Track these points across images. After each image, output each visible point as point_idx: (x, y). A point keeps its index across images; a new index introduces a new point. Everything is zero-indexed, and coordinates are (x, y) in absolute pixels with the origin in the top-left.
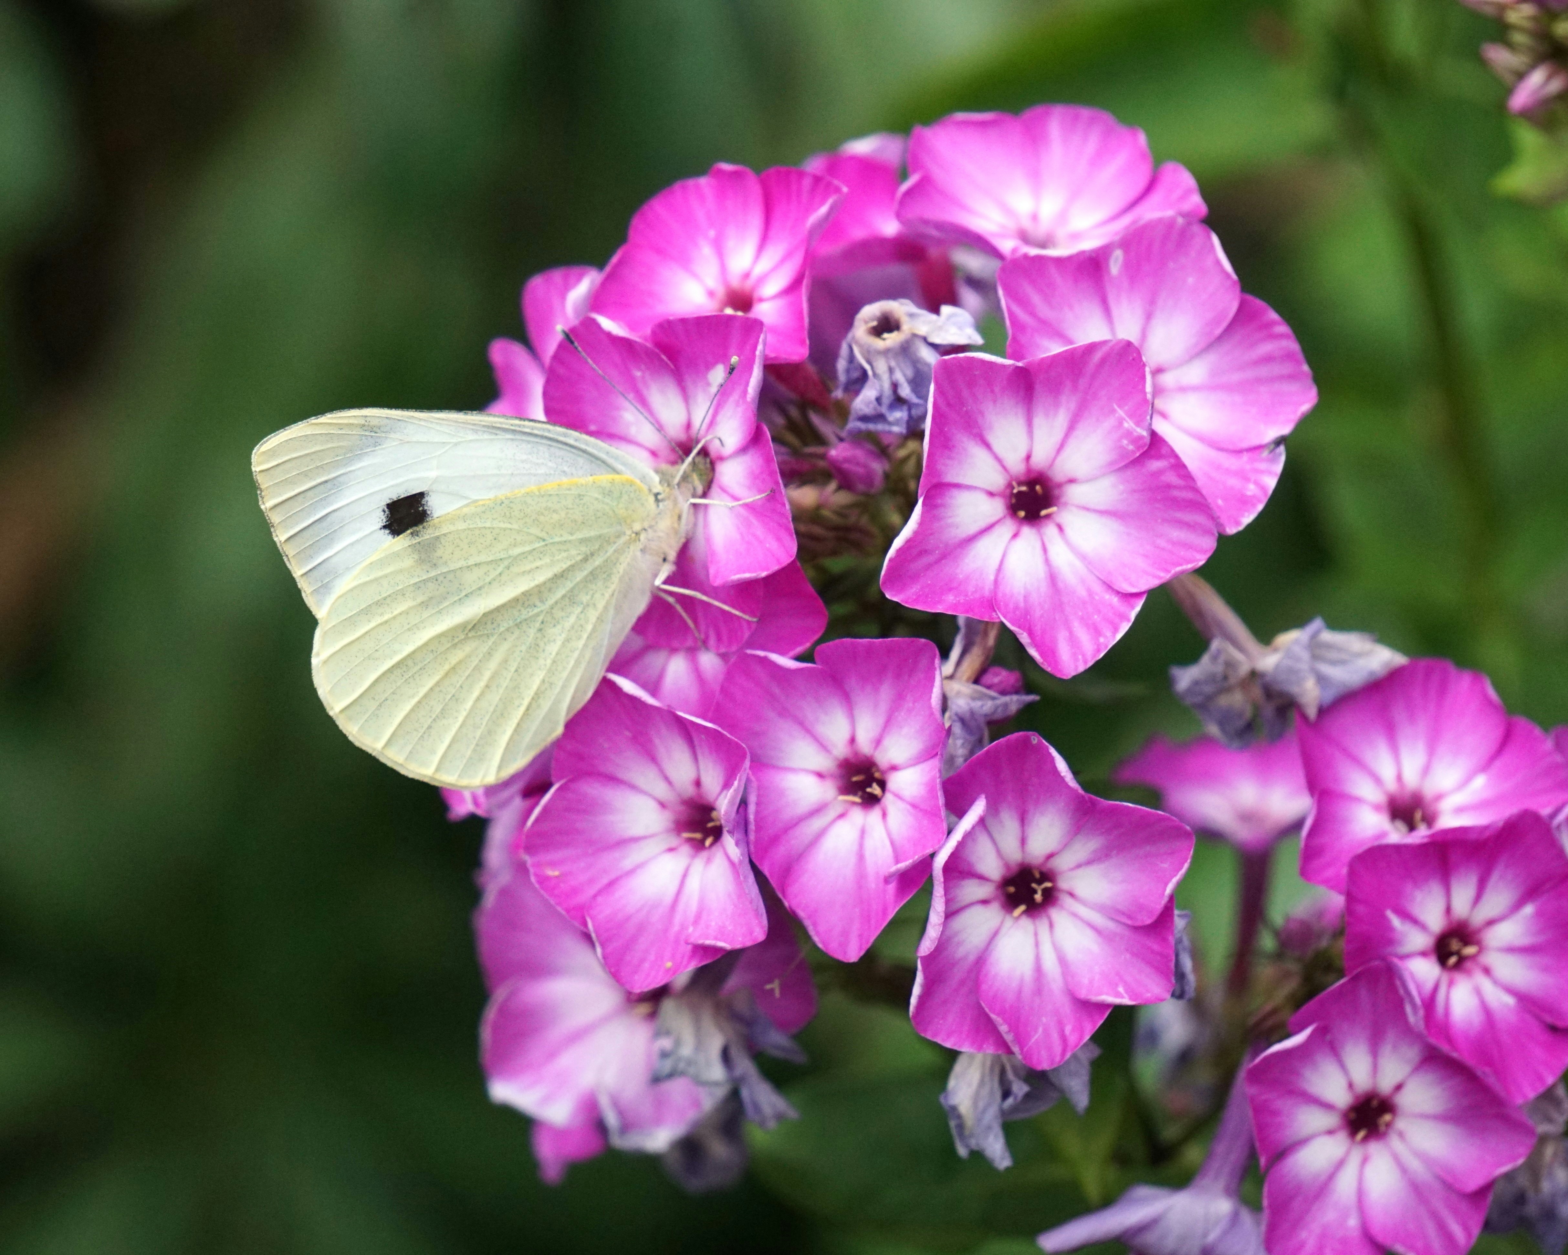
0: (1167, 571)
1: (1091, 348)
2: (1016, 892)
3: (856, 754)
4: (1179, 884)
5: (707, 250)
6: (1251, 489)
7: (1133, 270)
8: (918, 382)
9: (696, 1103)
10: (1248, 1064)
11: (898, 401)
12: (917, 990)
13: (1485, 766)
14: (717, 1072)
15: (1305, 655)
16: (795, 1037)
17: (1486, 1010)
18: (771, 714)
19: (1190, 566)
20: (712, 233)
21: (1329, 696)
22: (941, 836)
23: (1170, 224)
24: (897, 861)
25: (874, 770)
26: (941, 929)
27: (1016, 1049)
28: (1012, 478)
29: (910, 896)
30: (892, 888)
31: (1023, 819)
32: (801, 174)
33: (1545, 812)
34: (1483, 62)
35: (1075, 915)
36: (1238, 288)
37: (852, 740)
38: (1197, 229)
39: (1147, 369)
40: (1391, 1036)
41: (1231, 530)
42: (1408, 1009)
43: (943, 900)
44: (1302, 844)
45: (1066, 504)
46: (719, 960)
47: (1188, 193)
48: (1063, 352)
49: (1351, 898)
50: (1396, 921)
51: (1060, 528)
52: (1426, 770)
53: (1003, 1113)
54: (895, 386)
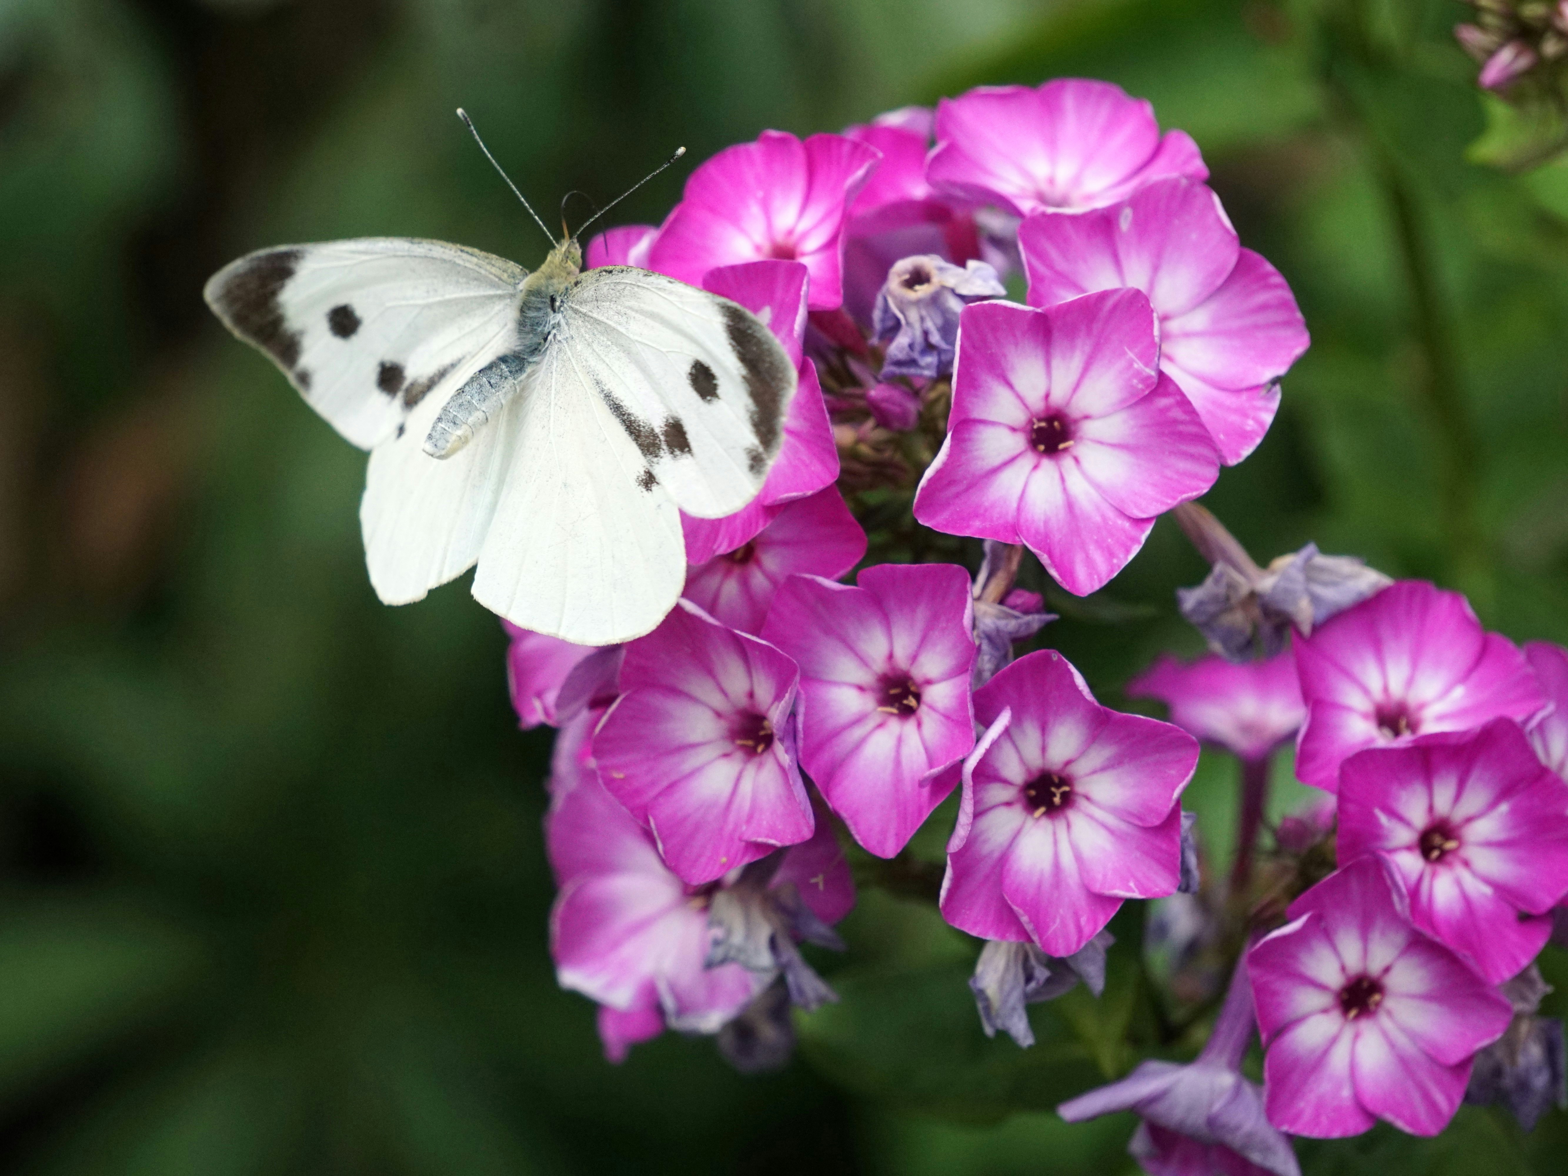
0: (1174, 498)
1: (1103, 296)
2: (1037, 795)
3: (893, 669)
4: (1185, 789)
5: (755, 210)
6: (1250, 425)
7: (1142, 226)
8: (947, 331)
9: (746, 988)
10: (1248, 950)
11: (929, 347)
12: (946, 884)
13: (1465, 677)
14: (765, 959)
15: (1300, 577)
16: (834, 927)
17: (1466, 899)
18: (816, 632)
19: (1195, 494)
20: (760, 194)
21: (1322, 614)
22: (970, 744)
23: (1174, 185)
24: (931, 765)
25: (910, 684)
26: (970, 829)
27: (1035, 938)
28: (1032, 416)
29: (944, 799)
30: (926, 791)
31: (1044, 729)
32: (841, 141)
33: (1519, 718)
34: (1456, 43)
35: (1091, 817)
36: (1236, 244)
37: (891, 656)
38: (1199, 189)
39: (1155, 315)
40: (1379, 923)
41: (1232, 462)
42: (1395, 898)
43: (972, 802)
44: (1297, 748)
45: (1081, 438)
46: (769, 857)
47: (1192, 156)
48: (1078, 299)
49: (1342, 798)
50: (1383, 819)
51: (1077, 460)
52: (1410, 682)
53: (1026, 996)
54: (926, 334)
